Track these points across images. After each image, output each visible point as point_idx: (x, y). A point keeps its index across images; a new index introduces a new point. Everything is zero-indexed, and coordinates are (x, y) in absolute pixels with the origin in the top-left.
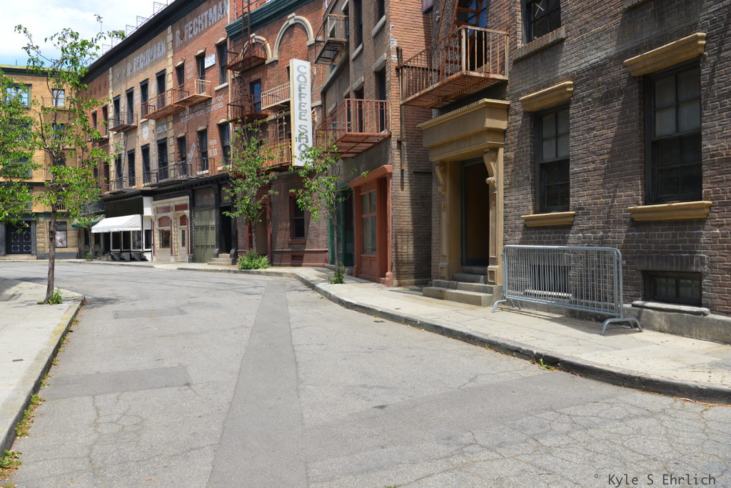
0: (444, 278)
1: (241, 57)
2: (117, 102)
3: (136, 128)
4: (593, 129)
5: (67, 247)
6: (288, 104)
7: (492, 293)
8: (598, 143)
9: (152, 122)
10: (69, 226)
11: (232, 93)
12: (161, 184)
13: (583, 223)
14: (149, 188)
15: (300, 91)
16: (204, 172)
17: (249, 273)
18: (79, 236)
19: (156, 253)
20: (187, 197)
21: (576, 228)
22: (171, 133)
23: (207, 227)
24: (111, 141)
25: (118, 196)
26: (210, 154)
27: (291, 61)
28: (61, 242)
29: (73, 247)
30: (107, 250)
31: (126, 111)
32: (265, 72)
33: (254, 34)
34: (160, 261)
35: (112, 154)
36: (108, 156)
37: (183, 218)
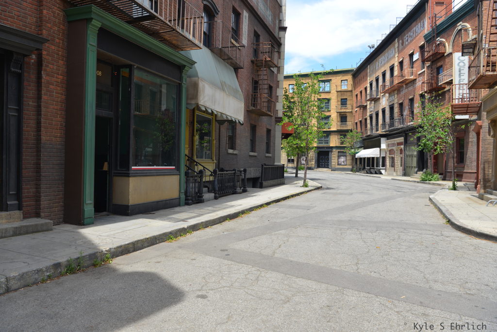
0: (490, 188)
1: (431, 53)
2: (371, 85)
3: (379, 98)
5: (346, 165)
6: (452, 80)
9: (387, 95)
10: (348, 154)
11: (427, 75)
12: (391, 130)
14: (384, 133)
15: (460, 71)
16: (411, 123)
18: (353, 159)
19: (387, 170)
20: (403, 138)
22: (396, 101)
23: (412, 156)
24: (368, 107)
25: (369, 138)
26: (415, 112)
27: (455, 54)
29: (349, 165)
31: (375, 89)
32: (445, 60)
33: (439, 38)
34: (389, 175)
35: (368, 114)
36: (366, 115)
37: (401, 150)
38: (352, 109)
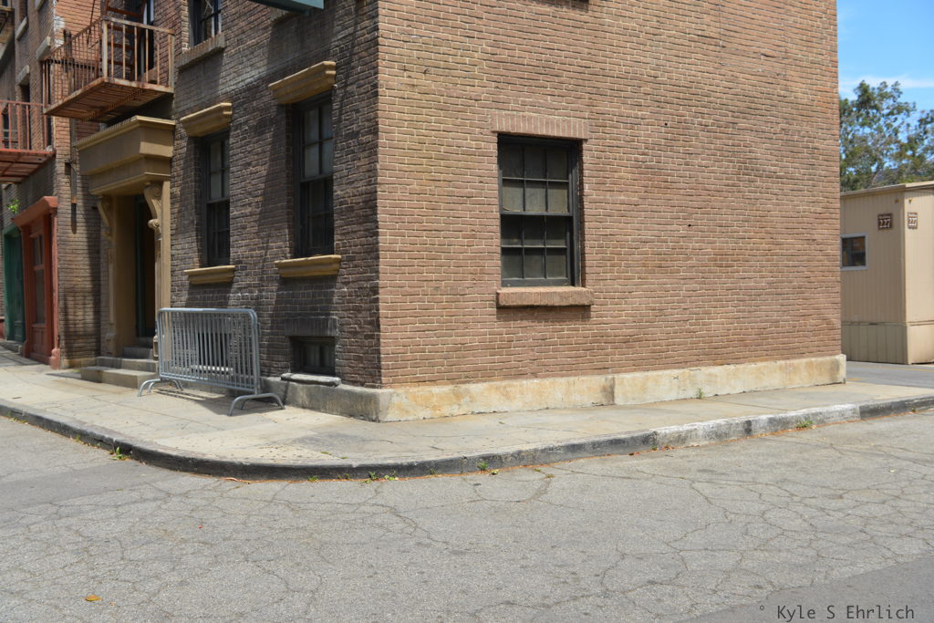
0: (109, 354)
4: (249, 164)
7: (154, 371)
8: (253, 182)
13: (242, 280)
21: (235, 286)
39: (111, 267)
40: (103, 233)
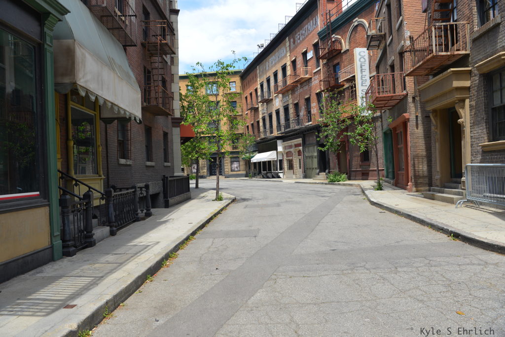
0: (437, 186)
1: (327, 50)
2: (262, 86)
3: (272, 99)
5: (240, 171)
6: (354, 76)
7: (462, 195)
9: (280, 95)
10: (241, 159)
11: (323, 73)
12: (286, 132)
14: (280, 135)
15: (361, 67)
16: (309, 123)
17: (334, 184)
18: (246, 164)
19: (286, 174)
20: (301, 139)
22: (291, 101)
23: (312, 157)
24: (260, 109)
25: (264, 141)
26: (312, 112)
27: (354, 49)
28: (237, 168)
29: (243, 171)
30: (260, 172)
31: (267, 90)
32: (341, 58)
33: (334, 35)
34: (288, 178)
35: (261, 116)
36: (258, 118)
37: (299, 152)
38: (242, 112)
39: (437, 145)
40: (433, 128)
